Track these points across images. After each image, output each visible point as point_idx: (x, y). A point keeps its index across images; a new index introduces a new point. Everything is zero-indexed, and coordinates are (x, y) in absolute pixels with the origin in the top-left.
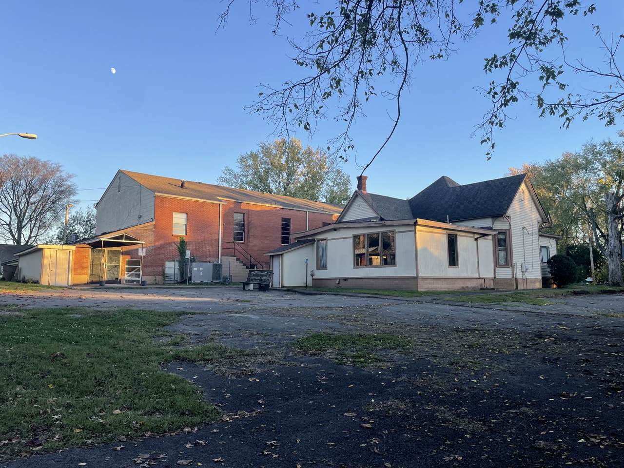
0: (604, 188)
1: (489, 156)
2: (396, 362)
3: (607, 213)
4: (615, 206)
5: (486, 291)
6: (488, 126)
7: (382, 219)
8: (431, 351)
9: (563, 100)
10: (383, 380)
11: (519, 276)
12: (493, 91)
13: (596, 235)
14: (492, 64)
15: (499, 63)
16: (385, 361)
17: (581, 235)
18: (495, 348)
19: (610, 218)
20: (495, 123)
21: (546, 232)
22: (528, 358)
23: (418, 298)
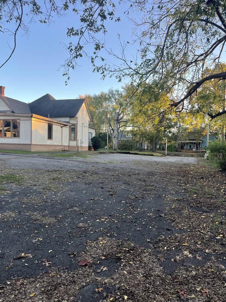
0: (114, 109)
1: (66, 83)
2: (13, 190)
3: (115, 120)
4: (118, 118)
5: (64, 152)
6: (66, 66)
7: (13, 112)
8: (34, 183)
9: (103, 66)
11: (79, 145)
12: (71, 48)
13: (110, 129)
14: (71, 32)
15: (74, 33)
18: (65, 179)
19: (115, 122)
20: (70, 66)
21: (92, 126)
22: (79, 183)
23: (31, 155)
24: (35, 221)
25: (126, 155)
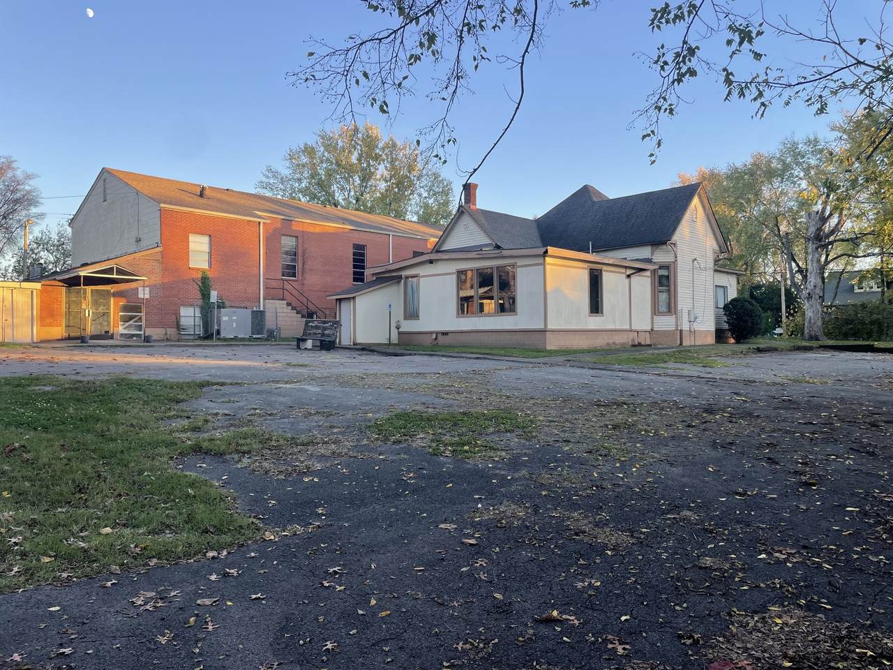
0: (804, 204)
1: (653, 158)
2: (513, 450)
3: (808, 239)
4: (819, 230)
5: (638, 348)
6: (653, 112)
7: (498, 247)
8: (562, 435)
9: (758, 76)
10: (495, 476)
11: (686, 327)
12: (662, 60)
13: (791, 270)
14: (662, 17)
15: (672, 16)
16: (498, 449)
17: (771, 270)
18: (649, 428)
19: (811, 247)
20: (663, 108)
21: (724, 266)
22: (693, 442)
23: (546, 360)
24: (577, 534)
25: (859, 355)
